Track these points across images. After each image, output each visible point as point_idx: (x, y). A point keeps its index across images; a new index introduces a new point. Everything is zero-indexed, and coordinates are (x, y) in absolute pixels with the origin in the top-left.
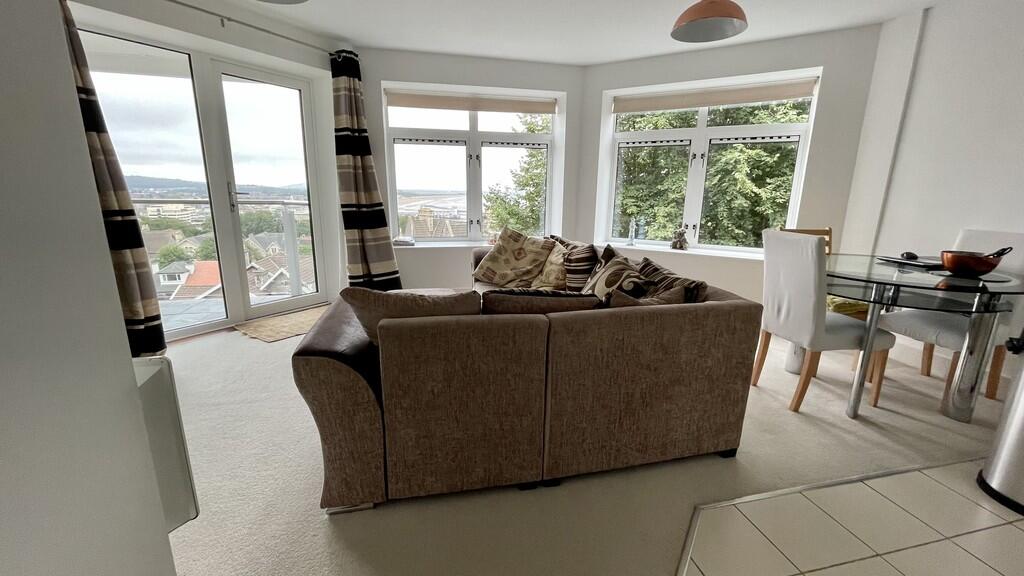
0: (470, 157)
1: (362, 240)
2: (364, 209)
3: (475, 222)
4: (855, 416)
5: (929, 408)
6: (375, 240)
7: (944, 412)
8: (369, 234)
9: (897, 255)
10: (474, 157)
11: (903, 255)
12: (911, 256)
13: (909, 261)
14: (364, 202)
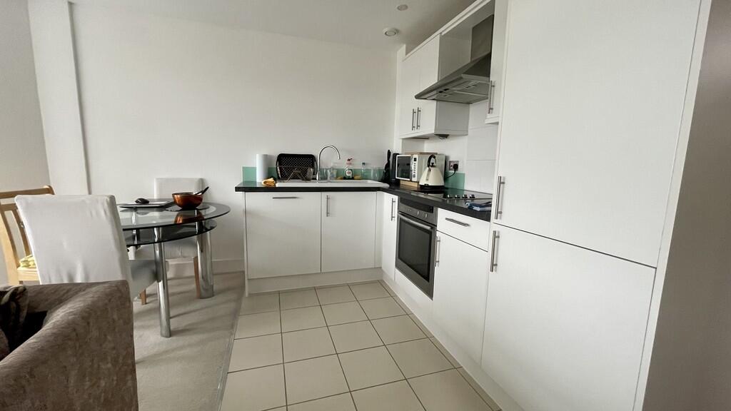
4: (171, 334)
5: (190, 300)
7: (201, 297)
9: (132, 202)
11: (137, 202)
12: (144, 202)
13: (143, 204)
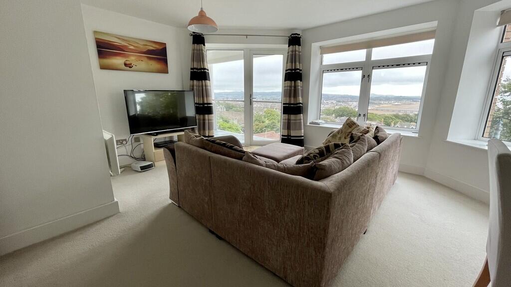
0: (364, 76)
1: (289, 120)
2: (292, 106)
3: (362, 115)
6: (295, 120)
8: (292, 117)
10: (366, 76)
14: (292, 102)
